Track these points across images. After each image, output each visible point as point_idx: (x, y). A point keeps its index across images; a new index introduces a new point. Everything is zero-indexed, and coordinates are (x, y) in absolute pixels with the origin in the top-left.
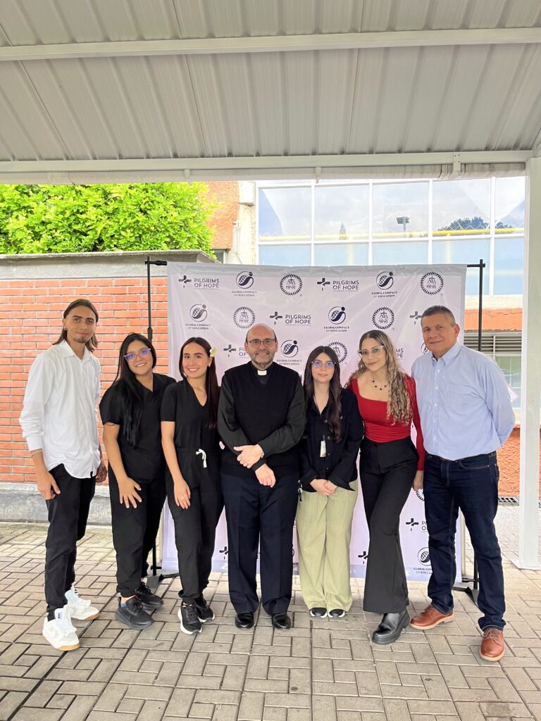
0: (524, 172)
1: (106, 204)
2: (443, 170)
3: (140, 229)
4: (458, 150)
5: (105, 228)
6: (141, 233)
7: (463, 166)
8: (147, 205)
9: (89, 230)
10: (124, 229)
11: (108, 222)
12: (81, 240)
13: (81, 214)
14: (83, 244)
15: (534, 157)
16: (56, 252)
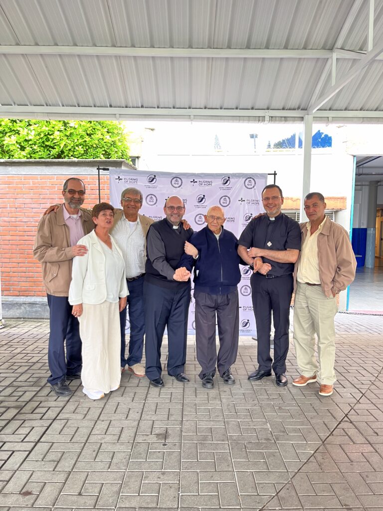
0: (303, 122)
1: (65, 129)
3: (86, 146)
4: (268, 109)
5: (65, 144)
7: (271, 118)
8: (91, 131)
9: (56, 145)
10: (77, 146)
11: (67, 141)
12: (50, 151)
13: (50, 135)
14: (52, 154)
15: (308, 114)
16: (35, 159)
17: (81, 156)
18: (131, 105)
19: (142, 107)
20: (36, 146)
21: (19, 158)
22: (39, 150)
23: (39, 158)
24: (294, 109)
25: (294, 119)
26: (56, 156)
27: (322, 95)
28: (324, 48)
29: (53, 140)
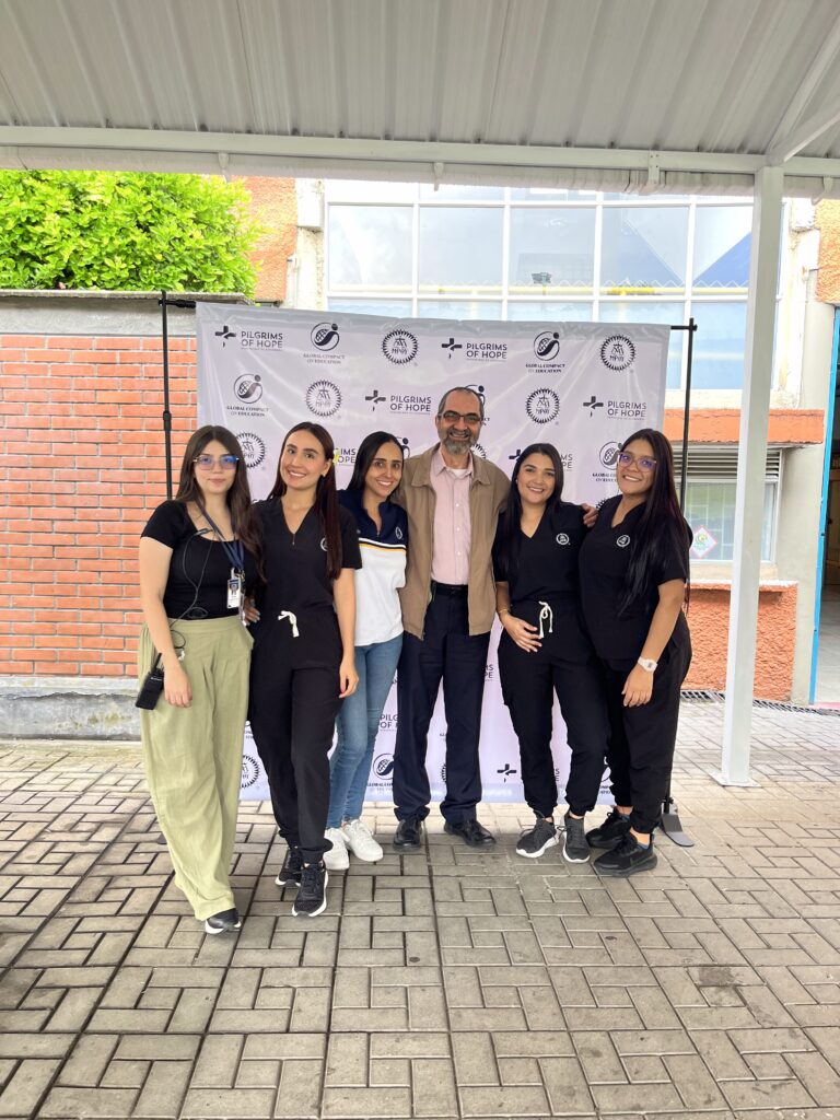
0: (752, 189)
1: (77, 211)
2: (632, 178)
3: (136, 257)
4: (656, 147)
5: (75, 252)
6: (139, 263)
7: (663, 173)
8: (149, 217)
9: (49, 254)
10: (109, 255)
11: (81, 241)
12: (33, 270)
13: (34, 224)
14: (37, 276)
15: (770, 165)
18: (263, 127)
19: (295, 132)
24: (729, 151)
25: (728, 179)
26: (50, 281)
27: (811, 112)
29: (42, 237)
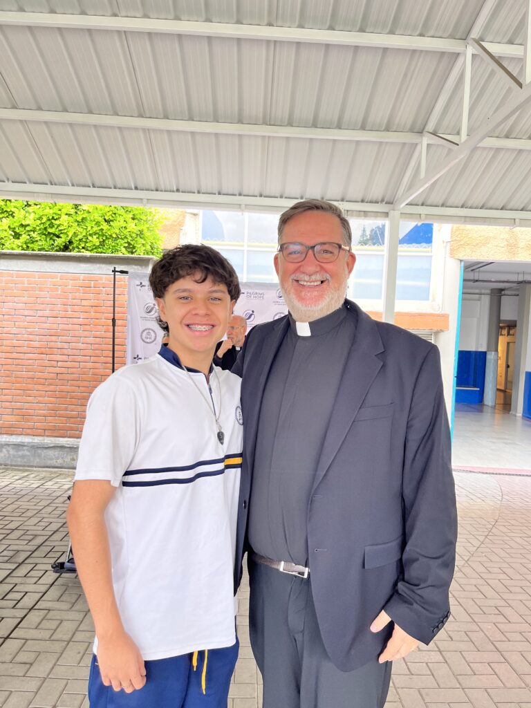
3: (103, 236)
5: (75, 233)
9: (62, 233)
10: (91, 235)
11: (78, 228)
14: (56, 244)
15: (394, 210)
16: (33, 250)
17: (95, 248)
18: (163, 188)
19: (178, 190)
20: (36, 233)
21: (13, 249)
22: (39, 238)
23: (39, 250)
24: (377, 202)
25: (376, 214)
26: (62, 247)
27: (411, 186)
28: (412, 130)
29: (59, 226)
